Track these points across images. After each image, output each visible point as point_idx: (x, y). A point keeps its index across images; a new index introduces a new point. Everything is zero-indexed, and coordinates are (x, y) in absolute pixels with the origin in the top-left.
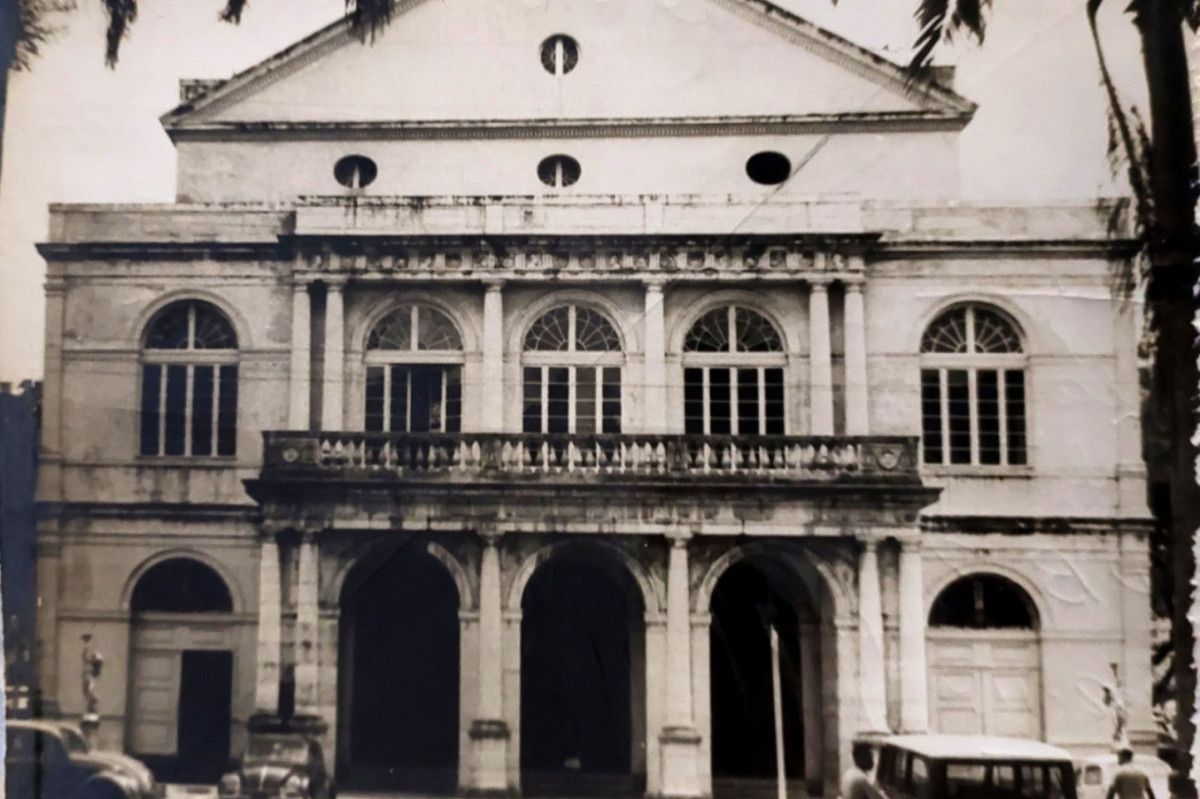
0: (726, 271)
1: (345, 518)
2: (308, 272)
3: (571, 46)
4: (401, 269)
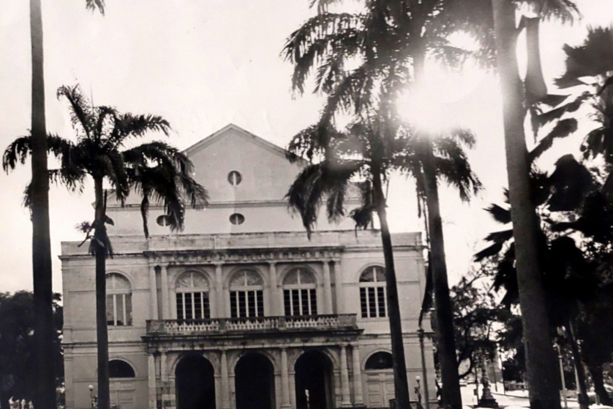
0: (296, 259)
1: (175, 347)
2: (154, 263)
3: (238, 174)
4: (186, 261)
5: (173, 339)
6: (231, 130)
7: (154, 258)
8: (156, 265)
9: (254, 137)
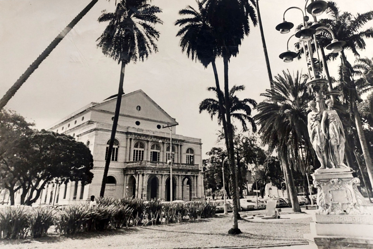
1: (149, 172)
3: (140, 107)
4: (140, 138)
5: (149, 169)
6: (140, 91)
7: (130, 135)
8: (130, 137)
9: (147, 96)
